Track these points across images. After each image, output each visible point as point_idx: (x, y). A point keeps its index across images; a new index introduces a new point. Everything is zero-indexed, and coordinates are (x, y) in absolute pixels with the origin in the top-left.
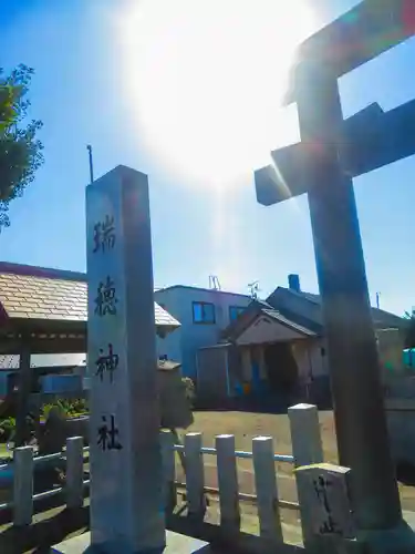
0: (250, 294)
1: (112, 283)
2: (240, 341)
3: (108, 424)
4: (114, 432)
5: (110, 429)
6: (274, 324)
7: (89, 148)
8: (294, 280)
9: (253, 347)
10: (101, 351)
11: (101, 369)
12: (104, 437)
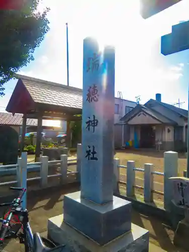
0: (136, 102)
1: (96, 87)
2: (130, 123)
3: (91, 149)
4: (94, 153)
5: (92, 151)
6: (147, 116)
7: (67, 24)
8: (158, 96)
9: (136, 126)
10: (89, 118)
11: (89, 125)
12: (89, 154)
